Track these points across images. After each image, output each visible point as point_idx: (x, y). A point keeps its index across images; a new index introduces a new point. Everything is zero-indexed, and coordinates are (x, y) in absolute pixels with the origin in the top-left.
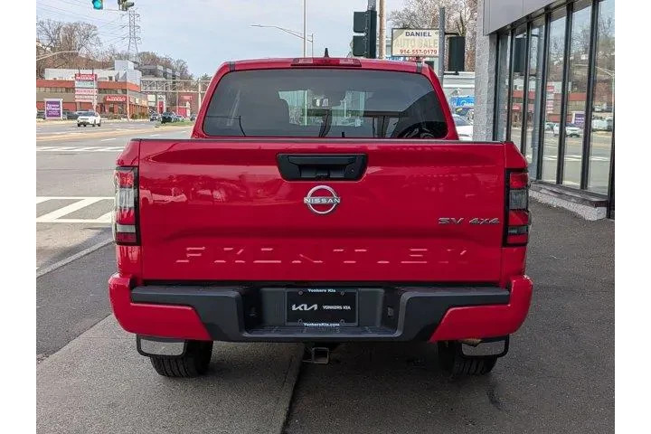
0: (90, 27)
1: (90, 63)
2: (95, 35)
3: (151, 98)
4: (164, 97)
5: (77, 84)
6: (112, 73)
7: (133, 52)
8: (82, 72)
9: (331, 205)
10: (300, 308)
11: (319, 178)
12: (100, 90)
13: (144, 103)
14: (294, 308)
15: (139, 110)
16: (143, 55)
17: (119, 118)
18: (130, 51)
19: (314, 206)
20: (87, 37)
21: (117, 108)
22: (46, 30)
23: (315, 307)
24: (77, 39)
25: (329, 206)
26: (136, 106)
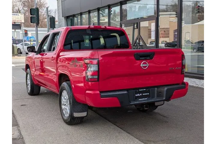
9: (147, 66)
10: (137, 95)
11: (144, 59)
14: (136, 95)
19: (143, 67)
23: (141, 94)
25: (146, 66)
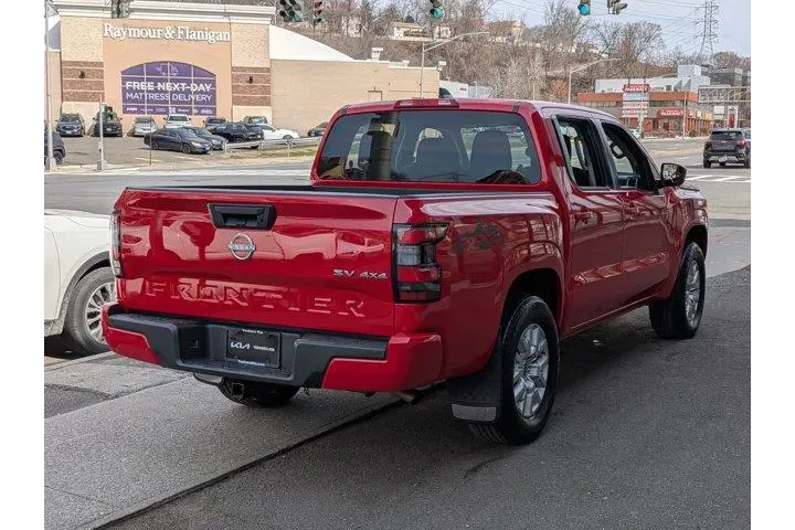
0: (652, 26)
1: (651, 70)
2: (658, 35)
3: (719, 109)
4: (736, 108)
5: (626, 97)
6: (673, 82)
7: (707, 53)
8: (633, 81)
12: (652, 103)
13: (709, 116)
15: (700, 125)
16: (719, 56)
17: (672, 136)
18: (703, 53)
20: (648, 39)
21: (672, 123)
22: (601, 34)
24: (637, 42)
26: (697, 120)
